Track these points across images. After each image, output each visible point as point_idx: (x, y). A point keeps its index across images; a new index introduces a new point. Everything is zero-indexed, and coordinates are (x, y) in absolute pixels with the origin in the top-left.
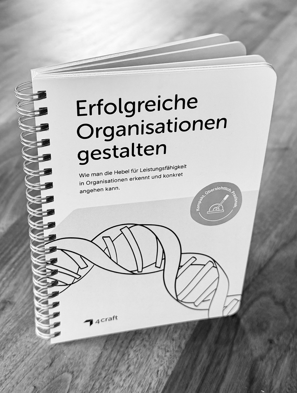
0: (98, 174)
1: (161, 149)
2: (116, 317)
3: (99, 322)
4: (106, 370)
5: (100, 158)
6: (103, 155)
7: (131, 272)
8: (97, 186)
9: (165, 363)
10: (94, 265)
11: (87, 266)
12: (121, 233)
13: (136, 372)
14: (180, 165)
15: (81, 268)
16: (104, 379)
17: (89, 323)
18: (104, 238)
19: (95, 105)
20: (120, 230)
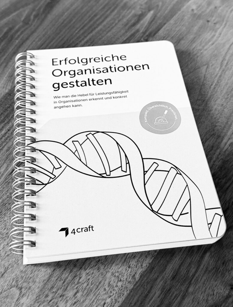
0: (67, 97)
1: (108, 82)
2: (92, 227)
3: (74, 233)
4: (53, 292)
5: (67, 87)
6: (69, 85)
7: (100, 174)
8: (66, 104)
9: (114, 296)
10: (66, 166)
11: (61, 167)
12: (87, 138)
13: (82, 301)
14: (124, 91)
15: (56, 168)
16: (49, 303)
17: (64, 232)
18: (73, 142)
19: (63, 60)
20: (86, 136)
